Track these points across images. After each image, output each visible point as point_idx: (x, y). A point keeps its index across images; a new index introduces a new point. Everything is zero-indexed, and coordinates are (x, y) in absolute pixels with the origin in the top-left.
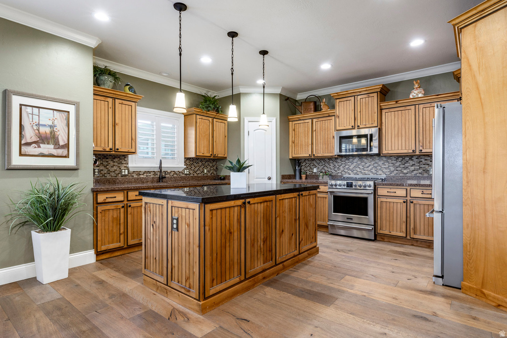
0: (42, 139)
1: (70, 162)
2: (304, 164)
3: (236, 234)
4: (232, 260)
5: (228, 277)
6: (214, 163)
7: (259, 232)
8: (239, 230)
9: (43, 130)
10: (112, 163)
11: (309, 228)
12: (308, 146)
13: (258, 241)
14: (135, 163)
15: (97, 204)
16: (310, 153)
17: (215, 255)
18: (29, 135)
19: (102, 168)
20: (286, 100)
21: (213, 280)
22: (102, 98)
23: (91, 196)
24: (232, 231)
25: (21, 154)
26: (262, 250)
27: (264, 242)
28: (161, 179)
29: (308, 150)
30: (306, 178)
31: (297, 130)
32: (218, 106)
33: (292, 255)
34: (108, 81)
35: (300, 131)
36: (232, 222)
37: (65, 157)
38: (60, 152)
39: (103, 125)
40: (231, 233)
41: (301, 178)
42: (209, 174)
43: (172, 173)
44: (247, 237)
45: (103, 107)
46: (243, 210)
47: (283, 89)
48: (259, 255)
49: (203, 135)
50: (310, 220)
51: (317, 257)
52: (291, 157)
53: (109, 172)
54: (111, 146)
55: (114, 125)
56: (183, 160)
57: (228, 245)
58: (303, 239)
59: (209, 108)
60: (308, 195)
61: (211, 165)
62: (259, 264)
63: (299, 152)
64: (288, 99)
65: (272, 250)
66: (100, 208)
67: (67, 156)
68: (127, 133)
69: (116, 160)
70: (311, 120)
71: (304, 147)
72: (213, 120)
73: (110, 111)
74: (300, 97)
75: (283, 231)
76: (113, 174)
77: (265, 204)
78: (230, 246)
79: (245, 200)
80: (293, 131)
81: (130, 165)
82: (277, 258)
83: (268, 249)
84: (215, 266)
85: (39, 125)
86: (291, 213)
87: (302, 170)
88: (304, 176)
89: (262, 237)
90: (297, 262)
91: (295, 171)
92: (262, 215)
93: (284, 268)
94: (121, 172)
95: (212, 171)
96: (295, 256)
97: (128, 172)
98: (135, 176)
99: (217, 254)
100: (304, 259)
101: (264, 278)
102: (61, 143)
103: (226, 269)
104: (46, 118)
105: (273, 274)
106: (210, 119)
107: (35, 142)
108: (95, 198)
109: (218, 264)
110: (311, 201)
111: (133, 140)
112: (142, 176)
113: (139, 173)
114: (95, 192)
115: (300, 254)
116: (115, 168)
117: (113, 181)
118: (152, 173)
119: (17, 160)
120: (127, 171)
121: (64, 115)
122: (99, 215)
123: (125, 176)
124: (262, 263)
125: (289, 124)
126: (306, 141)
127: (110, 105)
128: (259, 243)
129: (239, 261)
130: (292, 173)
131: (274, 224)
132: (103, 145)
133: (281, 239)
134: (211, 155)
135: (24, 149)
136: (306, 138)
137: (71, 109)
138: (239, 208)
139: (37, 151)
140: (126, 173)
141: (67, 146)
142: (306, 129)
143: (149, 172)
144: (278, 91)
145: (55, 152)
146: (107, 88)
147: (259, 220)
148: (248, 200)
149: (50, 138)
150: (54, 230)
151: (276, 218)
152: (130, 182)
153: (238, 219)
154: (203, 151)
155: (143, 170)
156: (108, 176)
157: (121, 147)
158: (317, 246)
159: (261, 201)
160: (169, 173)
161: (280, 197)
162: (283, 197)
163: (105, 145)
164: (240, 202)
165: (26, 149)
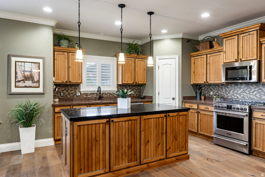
0: (26, 78)
1: (40, 90)
2: (203, 88)
3: (101, 142)
4: (98, 158)
5: (94, 169)
6: (139, 88)
7: (124, 140)
8: (104, 139)
9: (26, 74)
10: (71, 89)
11: (178, 140)
12: (204, 75)
13: (122, 147)
14: (85, 88)
15: (55, 113)
16: (205, 81)
17: (83, 154)
18: (20, 77)
19: (65, 92)
20: (188, 42)
21: (81, 170)
22: (62, 53)
23: (52, 108)
24: (98, 139)
25: (16, 87)
26: (127, 153)
27: (129, 148)
28: (100, 98)
29: (203, 78)
30: (205, 99)
31: (196, 63)
32: (137, 50)
33: (158, 158)
34: (64, 43)
35: (198, 64)
36: (97, 134)
37: (38, 87)
38: (35, 85)
39: (62, 68)
40: (96, 141)
41: (201, 99)
42: (135, 95)
43: (109, 94)
44: (112, 144)
45: (62, 58)
46: (107, 126)
47: (184, 34)
48: (124, 157)
49: (127, 70)
50: (179, 134)
51: (184, 163)
52: (192, 84)
53: (69, 94)
54: (66, 80)
55: (69, 67)
56: (116, 86)
57: (94, 148)
58: (171, 148)
59: (131, 52)
60: (178, 116)
61: (136, 88)
62: (124, 162)
63: (198, 80)
64: (189, 41)
65: (136, 154)
66: (56, 115)
67: (39, 87)
68: (76, 72)
69: (73, 87)
70: (206, 55)
71: (201, 76)
72: (135, 59)
73: (66, 60)
74: (201, 38)
75: (148, 141)
76: (71, 95)
77: (130, 122)
78: (96, 149)
79: (110, 119)
80: (194, 65)
81: (81, 90)
82: (142, 159)
83: (133, 153)
84: (82, 161)
85: (24, 71)
86: (158, 128)
87: (203, 93)
88: (203, 97)
89: (127, 144)
90: (164, 164)
91: (196, 93)
92: (127, 130)
93: (149, 167)
94: (76, 94)
95: (137, 93)
96: (161, 160)
97: (80, 94)
98: (85, 96)
99: (84, 154)
100: (172, 162)
101: (128, 173)
102: (36, 80)
103: (92, 163)
104: (28, 67)
105: (137, 170)
106: (133, 59)
107: (22, 80)
108: (54, 110)
109: (86, 160)
110: (181, 120)
111: (80, 76)
112: (89, 96)
113: (87, 94)
114: (54, 106)
115: (166, 158)
116: (73, 92)
117: (71, 100)
118: (95, 94)
119: (14, 90)
120: (79, 93)
121: (37, 65)
122: (56, 119)
123: (79, 96)
124: (127, 162)
125: (191, 59)
126: (202, 71)
127: (66, 57)
128: (124, 149)
129: (104, 159)
130: (195, 95)
131: (138, 136)
132: (62, 80)
133: (147, 147)
134: (133, 82)
135: (17, 84)
136: (202, 69)
137: (41, 61)
138: (104, 124)
139: (23, 85)
140: (79, 94)
141: (38, 81)
142: (203, 63)
143: (93, 94)
144: (181, 36)
145: (32, 85)
146: (64, 47)
147: (124, 133)
148: (111, 119)
149: (30, 78)
150: (28, 127)
151: (140, 132)
152: (81, 100)
153: (103, 132)
154: (127, 80)
155: (90, 93)
156: (69, 97)
157: (73, 81)
158: (188, 154)
159: (126, 120)
160: (106, 94)
161: (145, 117)
162: (148, 117)
163: (63, 79)
164: (104, 121)
165: (18, 84)
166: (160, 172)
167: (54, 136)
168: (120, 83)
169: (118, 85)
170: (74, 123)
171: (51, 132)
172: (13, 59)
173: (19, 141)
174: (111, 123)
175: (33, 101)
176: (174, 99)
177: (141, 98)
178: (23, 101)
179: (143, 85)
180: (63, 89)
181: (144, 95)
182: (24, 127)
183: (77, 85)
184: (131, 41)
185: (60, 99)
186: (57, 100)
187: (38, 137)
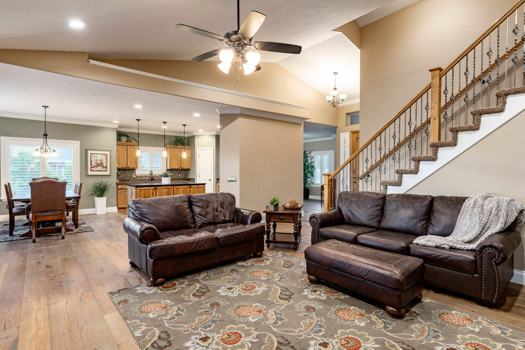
0: (98, 165)
1: (108, 173)
6: (185, 172)
9: (98, 162)
10: (128, 173)
14: (139, 172)
15: (118, 189)
18: (94, 164)
19: (123, 174)
22: (122, 146)
25: (91, 171)
28: (152, 179)
32: (183, 142)
34: (124, 139)
36: (149, 194)
38: (104, 169)
39: (122, 157)
45: (122, 149)
46: (155, 191)
49: (174, 158)
53: (127, 176)
54: (125, 166)
55: (127, 157)
56: (165, 170)
59: (177, 145)
60: (197, 187)
61: (182, 172)
66: (119, 191)
67: (107, 171)
68: (133, 160)
69: (130, 171)
72: (181, 150)
73: (125, 151)
77: (168, 189)
81: (136, 173)
85: (97, 160)
92: (165, 193)
94: (132, 176)
95: (183, 176)
97: (136, 176)
98: (139, 178)
102: (104, 166)
104: (99, 157)
106: (179, 149)
107: (95, 166)
108: (117, 187)
110: (200, 190)
111: (136, 163)
112: (143, 178)
113: (141, 177)
114: (117, 184)
116: (129, 175)
117: (129, 180)
118: (148, 177)
119: (90, 173)
121: (106, 156)
122: (119, 194)
123: (134, 178)
127: (125, 148)
134: (180, 168)
135: (93, 169)
137: (108, 153)
138: (153, 190)
139: (96, 169)
141: (106, 167)
143: (146, 176)
145: (102, 169)
146: (123, 141)
148: (157, 187)
149: (101, 165)
150: (101, 197)
152: (136, 181)
153: (152, 194)
154: (174, 166)
155: (143, 175)
156: (127, 178)
157: (131, 166)
159: (165, 188)
160: (157, 177)
161: (176, 187)
162: (178, 187)
163: (123, 166)
164: (153, 188)
167: (118, 206)
168: (169, 168)
169: (168, 170)
170: (137, 188)
171: (115, 202)
172: (90, 152)
173: (94, 207)
174: (157, 189)
175: (105, 180)
176: (210, 180)
177: (187, 180)
178: (98, 180)
179: (188, 170)
180: (122, 172)
181: (190, 177)
182: (98, 197)
183: (133, 170)
184: (178, 135)
185: (119, 181)
186: (118, 181)
187: (108, 206)
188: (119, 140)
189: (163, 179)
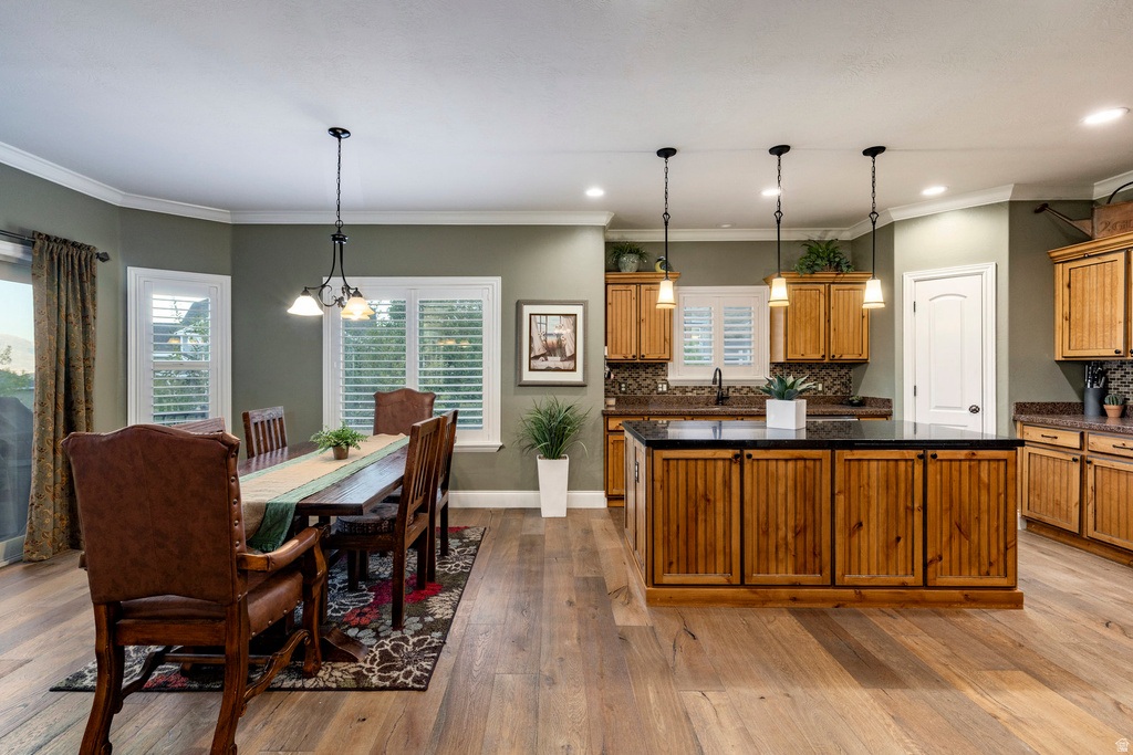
0: (550, 351)
1: (577, 377)
2: (1118, 375)
3: (720, 505)
4: (711, 545)
5: (701, 567)
6: (843, 372)
7: (781, 510)
8: (727, 499)
9: (550, 340)
10: (644, 375)
11: (974, 537)
12: (1113, 327)
13: (777, 528)
14: (683, 373)
15: (608, 432)
16: (1121, 347)
17: (675, 527)
19: (630, 381)
20: (1037, 211)
21: (671, 564)
22: (623, 287)
23: (601, 420)
24: (711, 497)
25: (530, 370)
26: (791, 547)
27: (796, 534)
28: (722, 399)
29: (1114, 339)
30: (1123, 415)
31: (1079, 285)
32: (837, 259)
33: (894, 579)
34: (630, 262)
35: (1087, 286)
36: (710, 484)
37: (572, 370)
39: (624, 325)
40: (708, 500)
41: (1103, 414)
42: (830, 394)
43: (745, 391)
44: (747, 515)
45: (624, 298)
46: (736, 468)
47: (1018, 187)
48: (781, 555)
49: (803, 319)
50: (978, 519)
51: (999, 615)
52: (1060, 358)
53: (640, 387)
54: (634, 353)
55: (639, 322)
56: (767, 367)
57: (701, 517)
58: (946, 558)
59: (816, 268)
60: (970, 460)
61: (835, 374)
62: (782, 568)
63: (1086, 343)
64: (1042, 207)
65: (820, 554)
66: (612, 438)
67: (574, 370)
68: (657, 332)
69: (650, 370)
70: (1123, 254)
71: (1100, 329)
72: (829, 287)
73: (634, 302)
74: (1101, 190)
75: (860, 524)
76: (645, 390)
77: (800, 464)
78: (706, 521)
79: (742, 451)
80: (1066, 290)
81: (670, 378)
82: (838, 573)
83: (810, 548)
84: (674, 544)
85: (546, 335)
86: (892, 491)
87: (1113, 393)
88: (1112, 409)
89: (791, 523)
90: (916, 602)
91: (1082, 393)
92: (790, 483)
93: (862, 599)
94: (657, 387)
95: (836, 388)
96: (904, 586)
97: (668, 387)
98: (679, 394)
99: (678, 527)
100: (949, 603)
101: (794, 599)
103: (697, 554)
105: (824, 600)
106: (822, 287)
107: (542, 355)
108: (606, 425)
109: (681, 543)
110: (984, 476)
111: (668, 341)
112: (690, 394)
113: (684, 390)
114: (607, 415)
115: (925, 585)
116: (648, 382)
117: (645, 401)
118: (707, 390)
119: (528, 376)
120: (665, 386)
121: (571, 320)
122: (610, 446)
123: (663, 393)
124: (790, 569)
125: (1054, 270)
126: (1108, 313)
127: (634, 295)
128: (781, 533)
129: (727, 550)
130: (1075, 399)
131: (826, 505)
132: (624, 352)
133: (855, 540)
134: (824, 356)
136: (1108, 303)
137: (578, 310)
138: (727, 463)
140: (665, 389)
141: (573, 357)
142: (1108, 280)
143: (702, 388)
144: (1005, 195)
145: (561, 365)
146: (628, 271)
147: (781, 490)
148: (746, 452)
150: (553, 458)
151: (833, 495)
152: (669, 403)
153: (725, 482)
154: (802, 349)
155: (692, 385)
156: (639, 394)
157: (651, 354)
158: (1019, 590)
159: (788, 457)
160: (736, 390)
161: (848, 454)
162: (858, 454)
163: (626, 352)
164: (728, 453)
165: (536, 364)
166: (901, 619)
167: (606, 488)
168: (781, 358)
169: (775, 366)
170: (655, 451)
171: (600, 475)
172: (527, 310)
173: (537, 488)
174: (747, 462)
175: (564, 399)
176: (975, 410)
177: (851, 404)
178: (543, 401)
179: (860, 364)
180: (626, 374)
181: (862, 393)
182: (546, 457)
183: (659, 366)
184: (815, 234)
185: (618, 400)
186: (612, 402)
187: (574, 483)
188: (613, 265)
189: (773, 406)
